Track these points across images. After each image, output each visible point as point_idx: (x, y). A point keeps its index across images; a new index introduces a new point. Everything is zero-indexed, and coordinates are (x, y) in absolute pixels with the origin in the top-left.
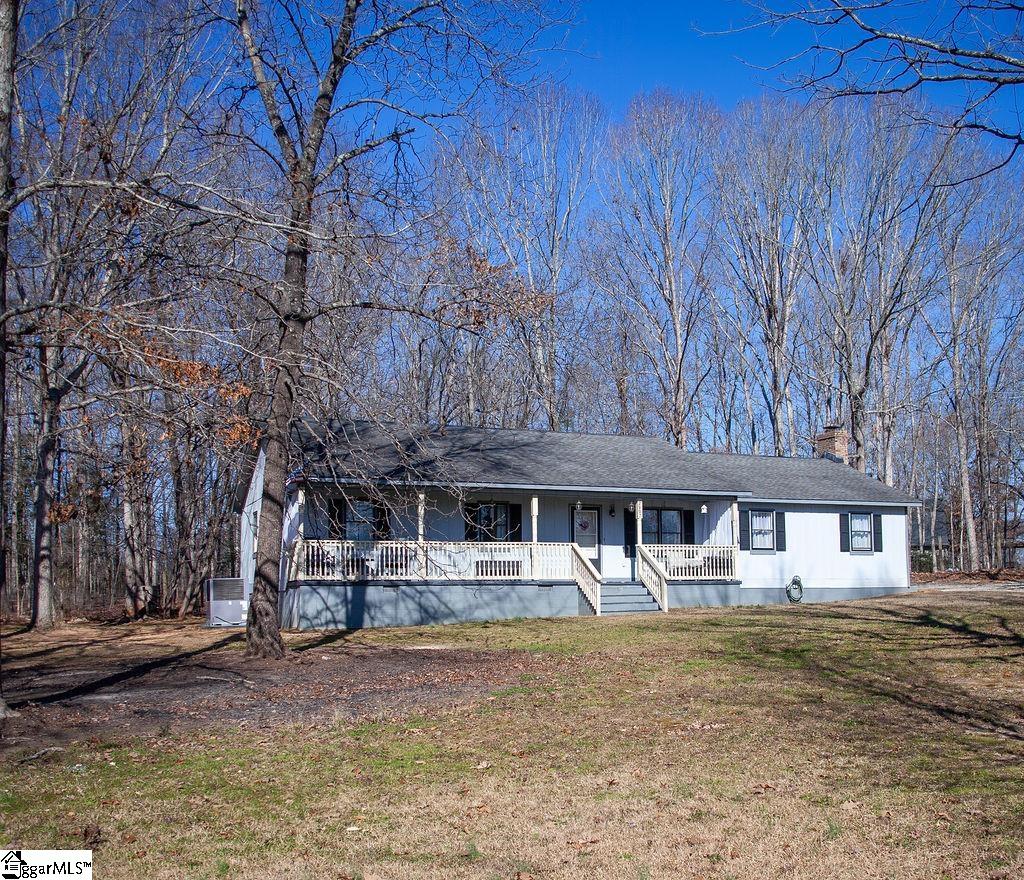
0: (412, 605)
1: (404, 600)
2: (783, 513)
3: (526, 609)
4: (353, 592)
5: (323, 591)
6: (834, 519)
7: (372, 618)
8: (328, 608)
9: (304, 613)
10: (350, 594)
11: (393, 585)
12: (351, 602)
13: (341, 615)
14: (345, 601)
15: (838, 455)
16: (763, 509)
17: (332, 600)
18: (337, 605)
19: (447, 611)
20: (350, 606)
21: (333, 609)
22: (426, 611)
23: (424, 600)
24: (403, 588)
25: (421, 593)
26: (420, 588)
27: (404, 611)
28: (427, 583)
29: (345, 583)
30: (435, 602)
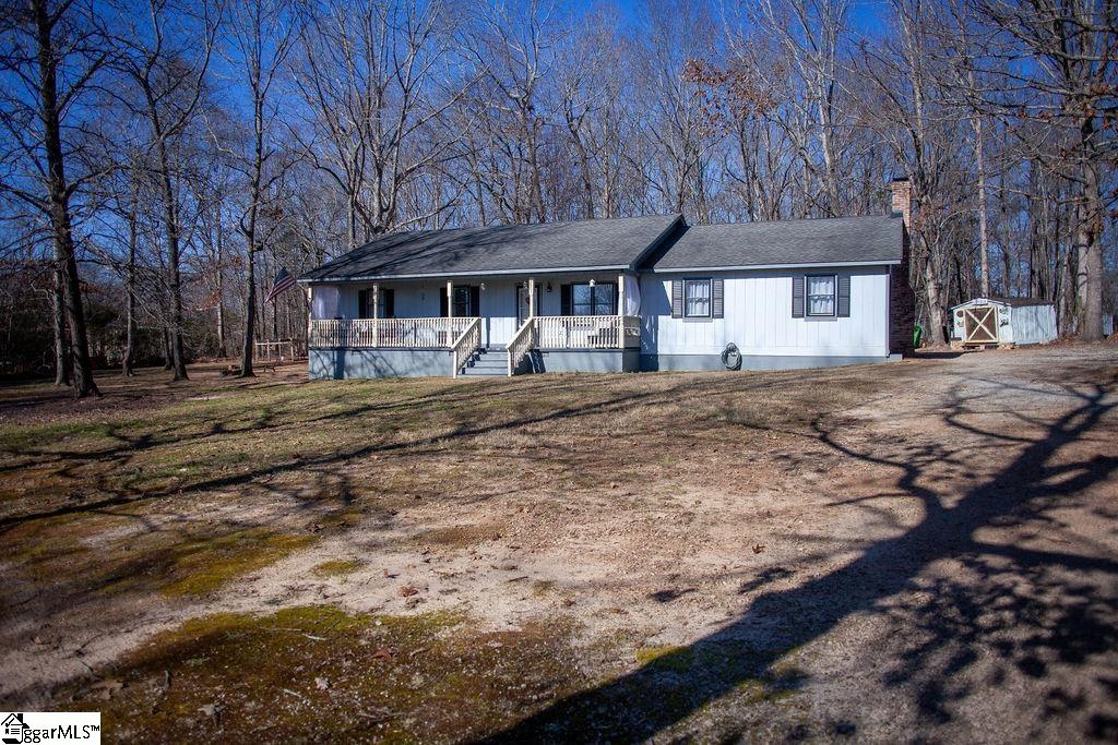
0: (371, 367)
1: (366, 363)
2: (723, 281)
4: (338, 356)
5: (322, 356)
6: (785, 285)
7: (349, 375)
8: (324, 367)
9: (313, 369)
10: (336, 358)
11: (358, 350)
12: (337, 362)
13: (331, 372)
14: (333, 362)
17: (326, 362)
18: (329, 365)
19: (392, 371)
20: (336, 365)
21: (327, 368)
23: (377, 364)
24: (365, 353)
25: (375, 358)
26: (375, 353)
27: (366, 370)
28: (378, 349)
29: (332, 349)
30: (385, 365)
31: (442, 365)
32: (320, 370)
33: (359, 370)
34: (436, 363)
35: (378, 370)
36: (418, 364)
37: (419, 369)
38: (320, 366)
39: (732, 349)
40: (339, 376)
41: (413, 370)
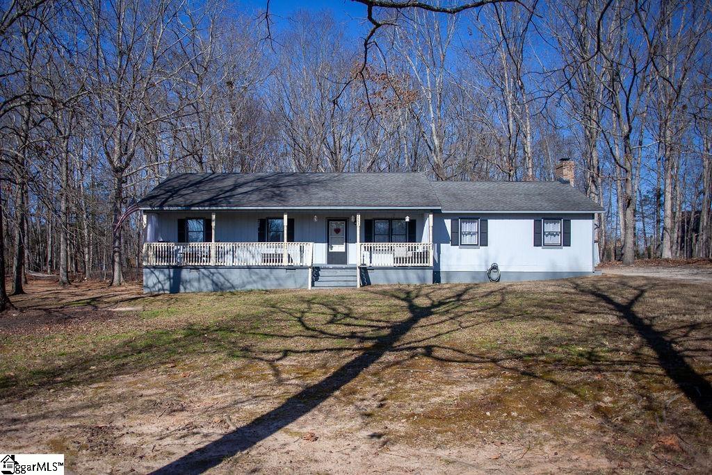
0: (208, 281)
1: (203, 279)
2: (487, 220)
3: (280, 285)
4: (174, 273)
5: (157, 273)
6: (530, 223)
7: (185, 289)
8: (159, 282)
9: (147, 284)
10: (172, 274)
11: (196, 268)
12: (173, 278)
13: (167, 286)
14: (169, 278)
15: (565, 178)
16: (470, 218)
17: (162, 277)
18: (165, 280)
19: (229, 285)
20: (172, 281)
21: (163, 283)
22: (217, 285)
23: (215, 278)
24: (203, 270)
25: (213, 274)
26: (212, 270)
27: (203, 284)
28: (216, 267)
29: (168, 267)
30: (222, 279)
31: (277, 279)
32: (155, 285)
33: (196, 284)
34: (272, 277)
35: (214, 283)
36: (254, 278)
37: (255, 282)
38: (155, 280)
39: (495, 268)
40: (175, 289)
41: (249, 283)
